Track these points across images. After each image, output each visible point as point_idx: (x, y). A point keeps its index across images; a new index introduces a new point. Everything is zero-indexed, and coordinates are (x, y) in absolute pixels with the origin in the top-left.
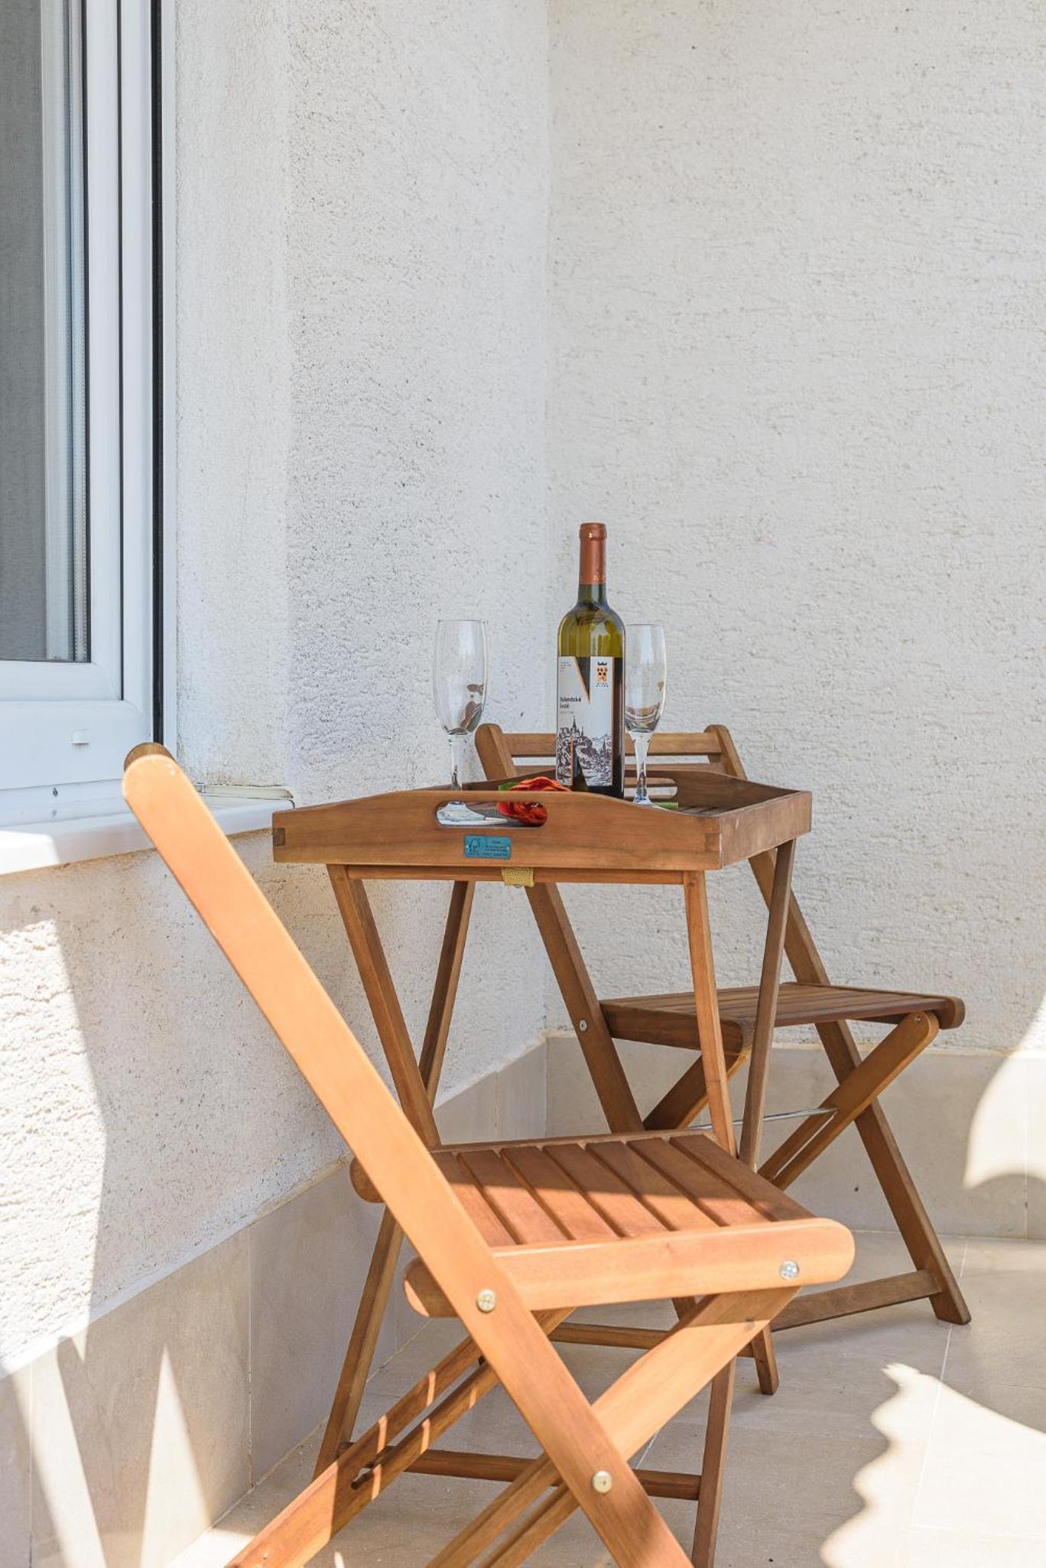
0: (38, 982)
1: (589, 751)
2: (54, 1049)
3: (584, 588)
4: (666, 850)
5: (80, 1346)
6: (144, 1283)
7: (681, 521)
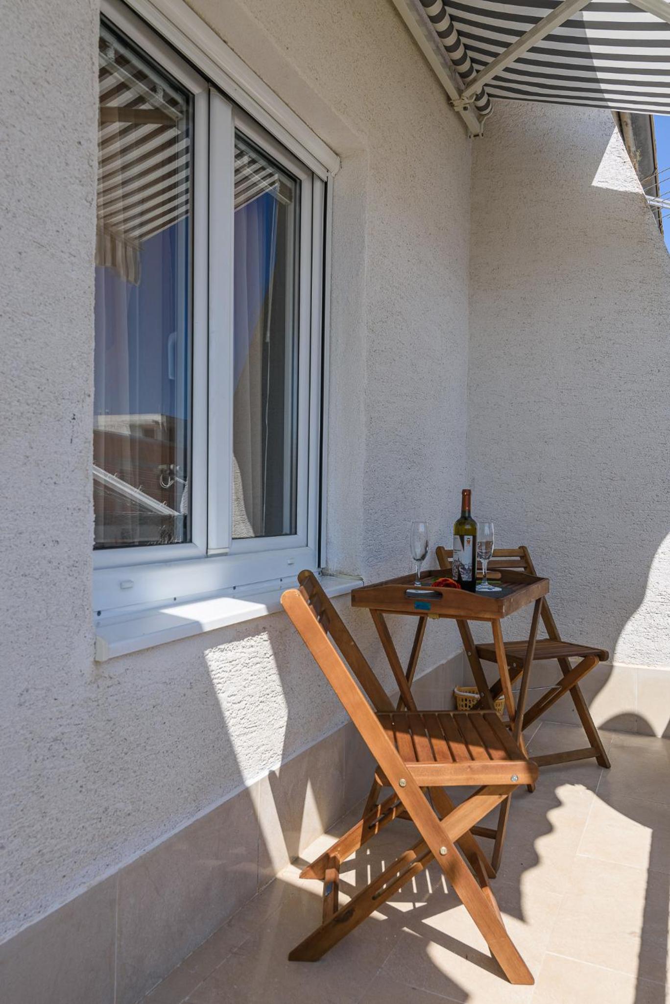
0: (265, 652)
1: (464, 568)
2: (270, 674)
3: (463, 512)
4: (484, 611)
5: (277, 773)
6: (303, 749)
7: (512, 474)
